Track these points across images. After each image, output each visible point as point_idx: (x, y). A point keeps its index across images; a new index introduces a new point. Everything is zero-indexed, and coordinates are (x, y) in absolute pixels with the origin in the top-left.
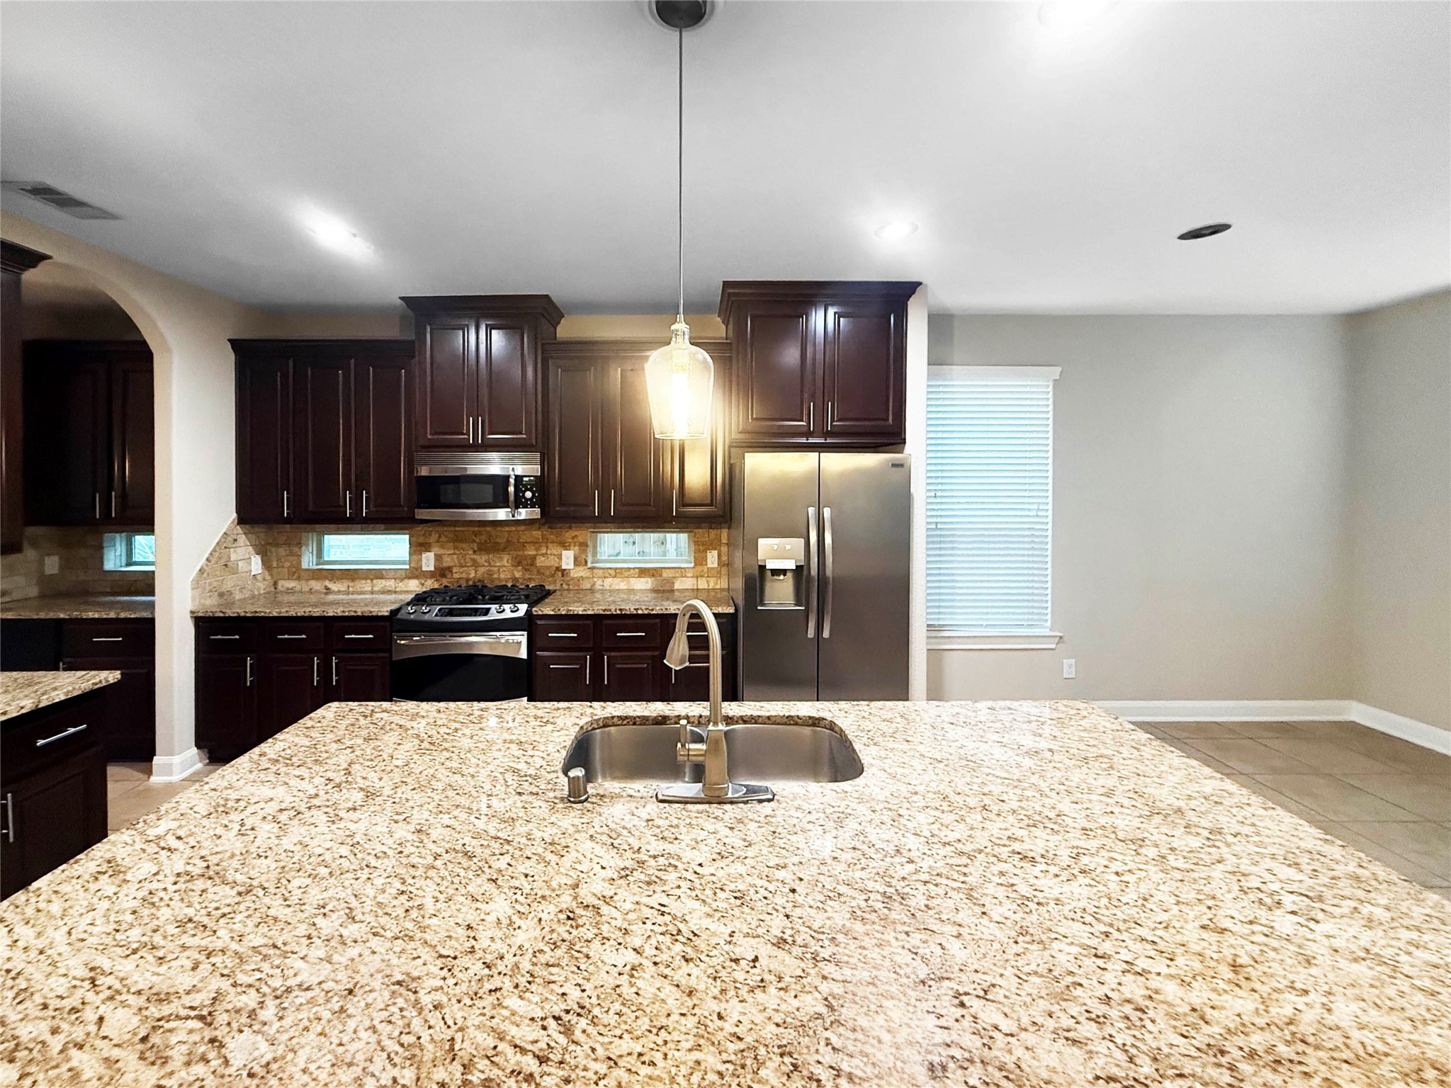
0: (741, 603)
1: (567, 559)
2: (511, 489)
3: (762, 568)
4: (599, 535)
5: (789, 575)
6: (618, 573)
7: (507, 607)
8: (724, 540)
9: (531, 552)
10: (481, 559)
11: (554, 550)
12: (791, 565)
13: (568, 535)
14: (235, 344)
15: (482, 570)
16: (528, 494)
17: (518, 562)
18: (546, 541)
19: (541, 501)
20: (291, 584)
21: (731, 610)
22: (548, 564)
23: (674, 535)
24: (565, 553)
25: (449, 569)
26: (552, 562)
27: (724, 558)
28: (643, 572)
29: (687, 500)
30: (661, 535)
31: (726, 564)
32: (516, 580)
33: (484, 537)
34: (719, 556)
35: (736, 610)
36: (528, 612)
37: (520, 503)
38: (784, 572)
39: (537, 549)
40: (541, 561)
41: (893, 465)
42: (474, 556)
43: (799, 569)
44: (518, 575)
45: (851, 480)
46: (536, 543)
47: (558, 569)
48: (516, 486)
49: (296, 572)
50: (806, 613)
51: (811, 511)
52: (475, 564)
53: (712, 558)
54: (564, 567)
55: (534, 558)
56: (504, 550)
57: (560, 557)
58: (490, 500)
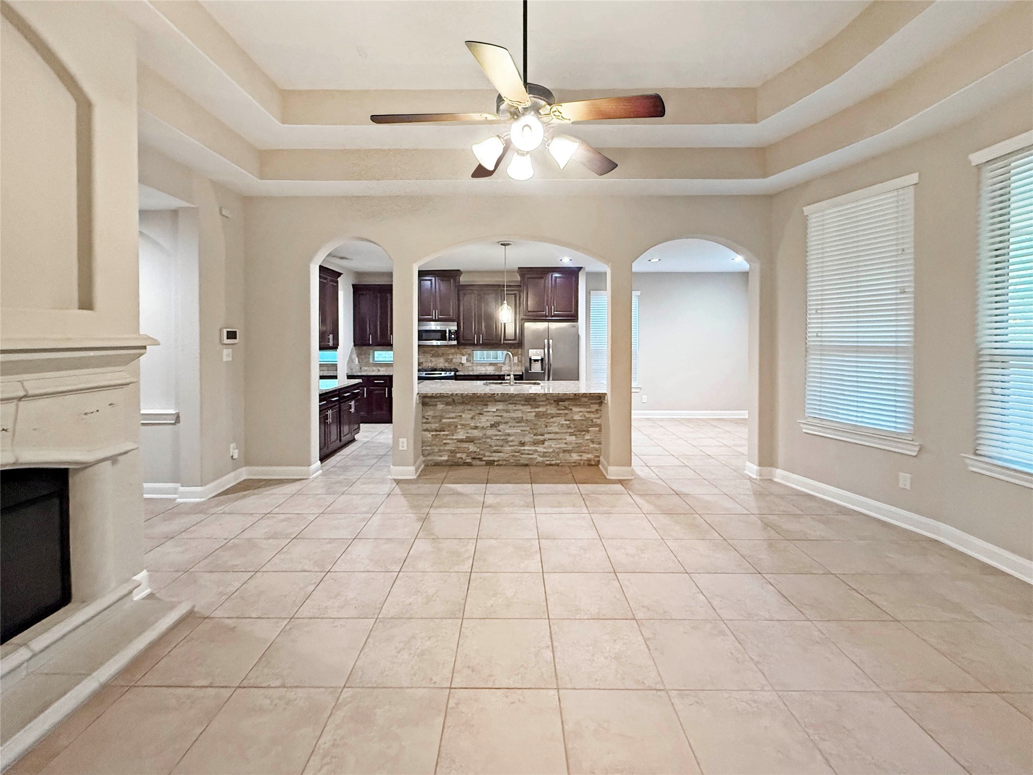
0: (524, 372)
1: (464, 360)
2: (447, 335)
3: (530, 359)
4: (474, 352)
5: (540, 361)
6: (482, 365)
7: (448, 372)
8: (520, 353)
9: (451, 357)
10: (433, 359)
11: (459, 356)
12: (539, 358)
13: (464, 351)
14: (353, 286)
15: (434, 363)
16: (453, 336)
17: (446, 361)
18: (456, 353)
19: (457, 339)
20: (366, 368)
21: (521, 374)
22: (457, 361)
23: (501, 352)
24: (463, 357)
25: (422, 363)
26: (458, 360)
27: (520, 359)
28: (491, 364)
29: (506, 338)
30: (496, 351)
31: (520, 361)
32: (445, 367)
33: (434, 351)
34: (518, 357)
35: (523, 373)
36: (455, 374)
37: (450, 339)
38: (537, 360)
39: (453, 356)
40: (454, 360)
41: (573, 327)
42: (431, 359)
43: (542, 360)
44: (446, 365)
45: (560, 331)
46: (453, 354)
47: (461, 363)
48: (449, 334)
49: (368, 364)
50: (544, 373)
51: (546, 341)
52: (431, 361)
53: (516, 359)
54: (463, 362)
55: (452, 359)
56: (441, 356)
57: (461, 358)
58: (440, 338)
